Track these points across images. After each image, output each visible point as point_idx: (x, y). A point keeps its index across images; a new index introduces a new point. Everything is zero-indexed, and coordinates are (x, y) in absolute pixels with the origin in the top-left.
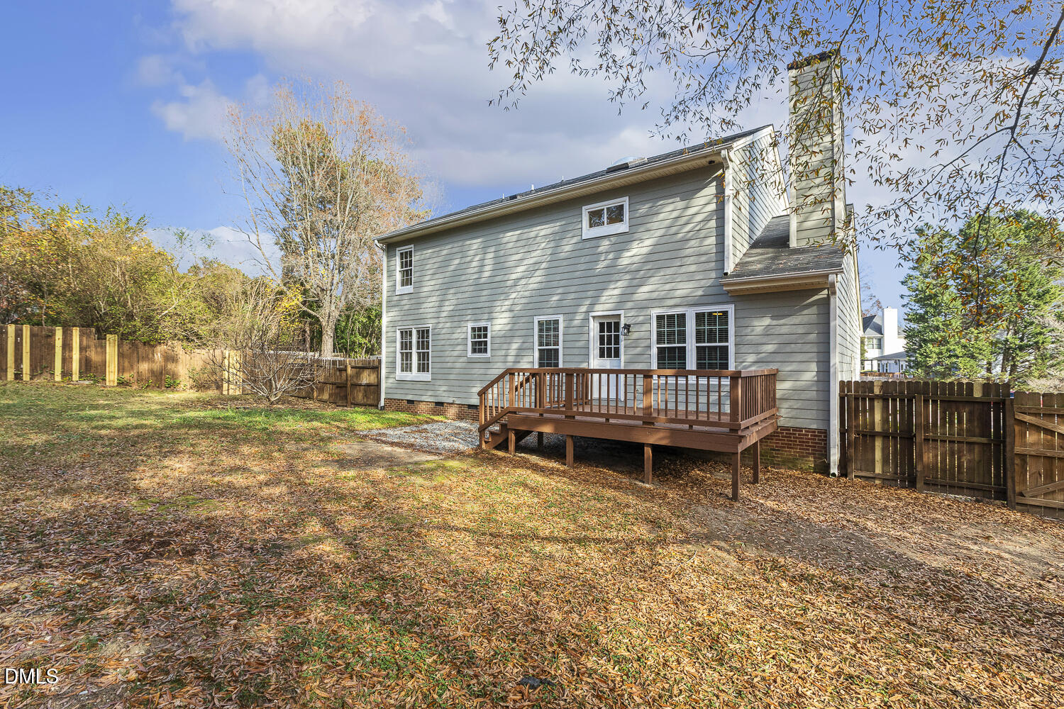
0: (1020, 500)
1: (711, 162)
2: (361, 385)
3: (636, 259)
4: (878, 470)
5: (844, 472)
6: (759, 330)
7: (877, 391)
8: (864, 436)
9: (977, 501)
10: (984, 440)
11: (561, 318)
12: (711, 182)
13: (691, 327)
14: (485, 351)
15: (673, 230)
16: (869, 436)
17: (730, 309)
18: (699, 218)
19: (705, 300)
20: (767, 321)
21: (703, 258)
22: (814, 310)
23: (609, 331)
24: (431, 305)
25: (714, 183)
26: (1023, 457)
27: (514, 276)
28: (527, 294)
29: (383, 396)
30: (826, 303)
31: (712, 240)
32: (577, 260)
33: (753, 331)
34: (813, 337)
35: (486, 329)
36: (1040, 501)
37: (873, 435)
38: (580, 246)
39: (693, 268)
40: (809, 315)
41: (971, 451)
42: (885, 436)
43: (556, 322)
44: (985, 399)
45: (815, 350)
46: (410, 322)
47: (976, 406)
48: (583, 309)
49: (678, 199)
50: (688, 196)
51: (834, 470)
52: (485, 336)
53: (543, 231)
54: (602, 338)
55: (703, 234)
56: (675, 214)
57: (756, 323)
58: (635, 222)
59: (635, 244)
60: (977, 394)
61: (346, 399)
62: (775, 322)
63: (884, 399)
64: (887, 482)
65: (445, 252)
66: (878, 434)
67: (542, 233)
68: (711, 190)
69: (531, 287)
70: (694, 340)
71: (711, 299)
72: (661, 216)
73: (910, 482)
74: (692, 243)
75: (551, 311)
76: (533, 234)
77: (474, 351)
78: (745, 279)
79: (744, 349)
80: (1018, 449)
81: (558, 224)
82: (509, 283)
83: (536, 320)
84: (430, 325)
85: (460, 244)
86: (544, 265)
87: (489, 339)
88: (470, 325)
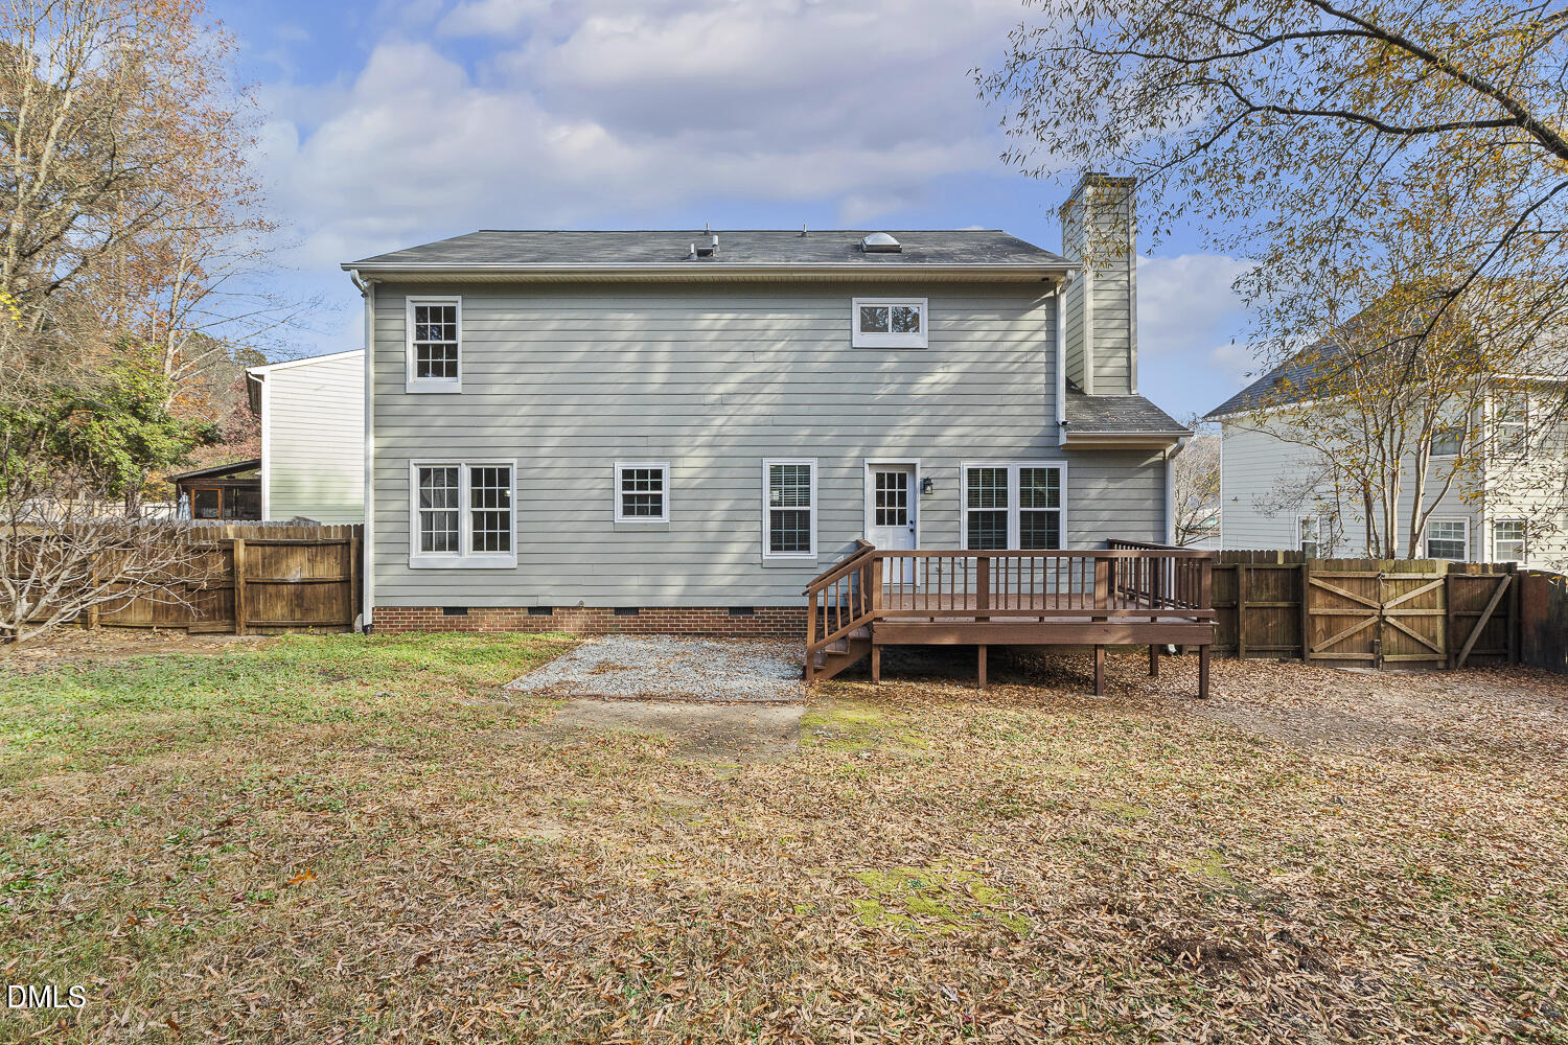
2: (285, 583)
3: (938, 389)
6: (1093, 493)
11: (814, 464)
12: (1040, 304)
13: (1014, 487)
14: (657, 511)
15: (993, 357)
17: (1063, 466)
18: (1027, 346)
19: (1032, 452)
20: (1102, 484)
21: (1031, 400)
22: (1150, 473)
23: (892, 485)
24: (514, 421)
25: (1044, 306)
27: (720, 389)
28: (749, 420)
29: (369, 603)
30: (1163, 466)
31: (1042, 378)
32: (843, 378)
34: (1149, 504)
35: (657, 474)
38: (847, 357)
39: (1018, 410)
40: (1146, 480)
43: (806, 469)
44: (1286, 566)
45: (1152, 518)
46: (457, 452)
48: (855, 452)
49: (996, 316)
50: (1014, 315)
52: (657, 486)
53: (779, 321)
54: (880, 496)
55: (1030, 367)
56: (996, 336)
58: (937, 335)
59: (939, 368)
60: (1280, 561)
61: (233, 618)
62: (1111, 486)
65: (553, 325)
67: (778, 325)
68: (1040, 314)
69: (757, 409)
70: (1018, 504)
71: (1040, 452)
72: (978, 335)
74: (1018, 378)
75: (795, 451)
76: (759, 324)
77: (628, 511)
79: (1078, 515)
81: (807, 316)
82: (711, 399)
83: (767, 464)
84: (515, 461)
85: (594, 314)
86: (782, 378)
87: (665, 492)
88: (620, 466)
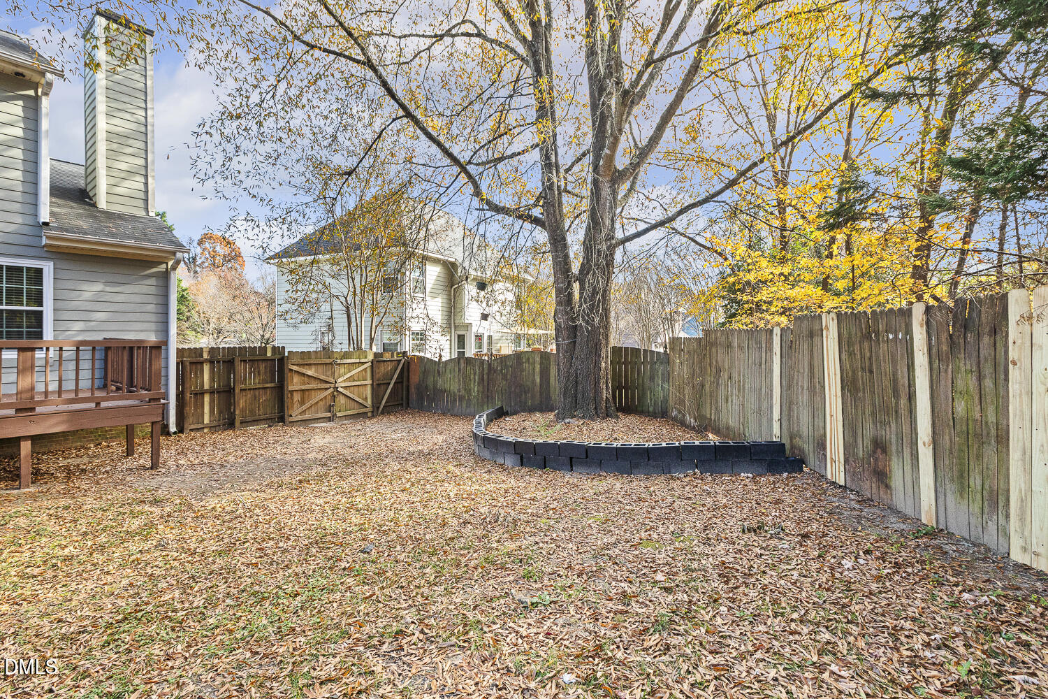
0: (291, 419)
1: (18, 74)
4: (206, 420)
5: (181, 429)
7: (205, 356)
8: (196, 394)
9: (270, 426)
10: (272, 385)
16: (199, 394)
26: (292, 392)
33: (80, 296)
36: (300, 418)
37: (202, 394)
41: (266, 393)
42: (212, 392)
47: (269, 362)
51: (173, 428)
57: (85, 287)
63: (211, 362)
64: (213, 428)
66: (206, 391)
73: (231, 425)
78: (65, 234)
80: (290, 388)
